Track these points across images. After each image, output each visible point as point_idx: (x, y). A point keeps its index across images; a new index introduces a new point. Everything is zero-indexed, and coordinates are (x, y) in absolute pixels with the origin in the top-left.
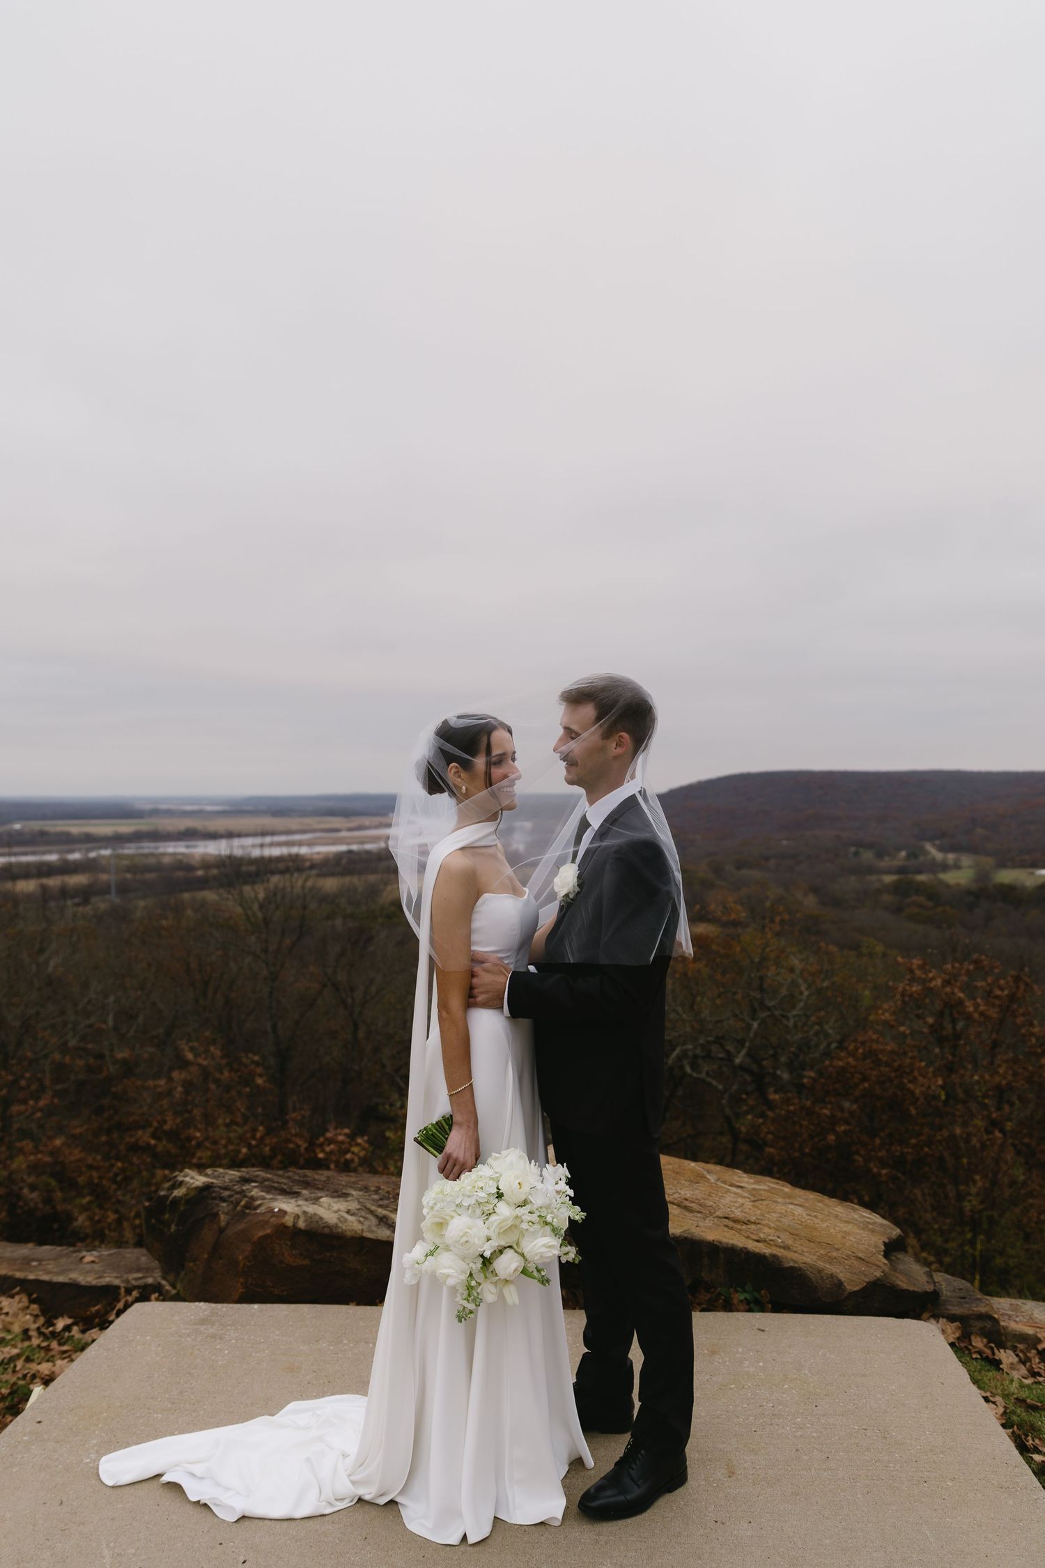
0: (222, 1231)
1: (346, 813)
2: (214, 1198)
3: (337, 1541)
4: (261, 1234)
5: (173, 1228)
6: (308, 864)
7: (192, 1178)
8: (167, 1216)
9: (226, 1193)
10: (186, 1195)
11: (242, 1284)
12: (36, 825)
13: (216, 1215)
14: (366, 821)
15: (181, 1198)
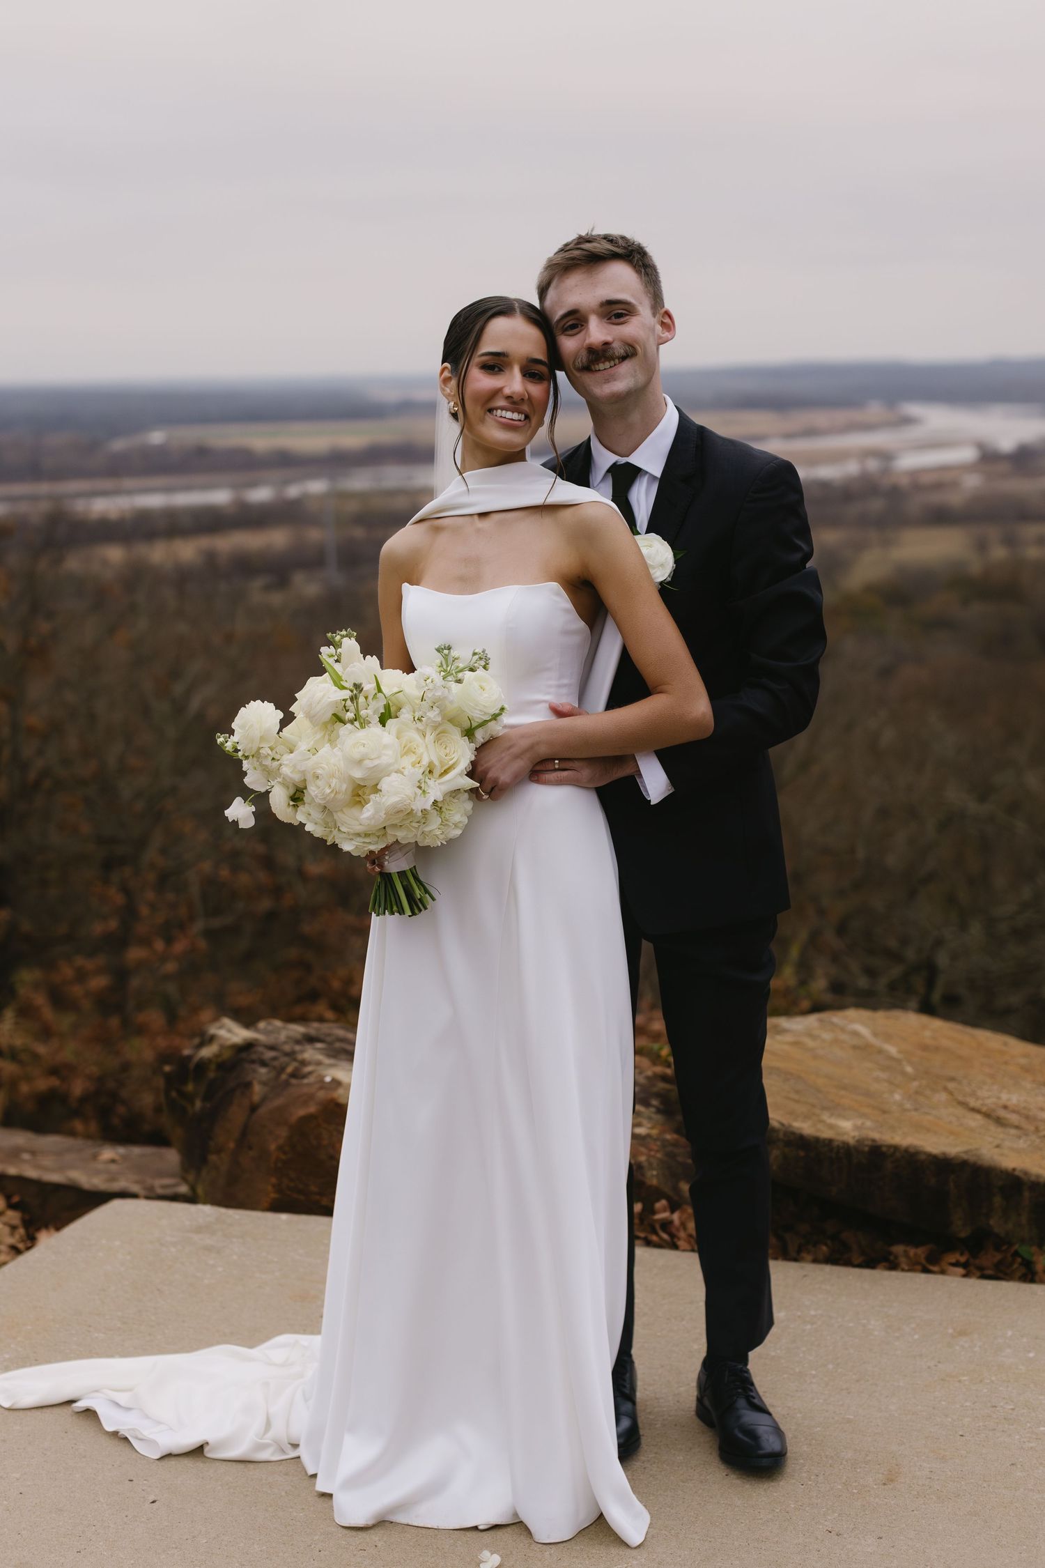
0: (254, 1108)
2: (253, 1062)
3: (283, 1494)
4: (302, 1112)
5: (198, 1104)
7: (230, 1031)
8: (190, 1087)
9: (270, 1054)
10: (217, 1056)
11: (274, 1186)
12: (190, 435)
13: (248, 1085)
15: (210, 1060)
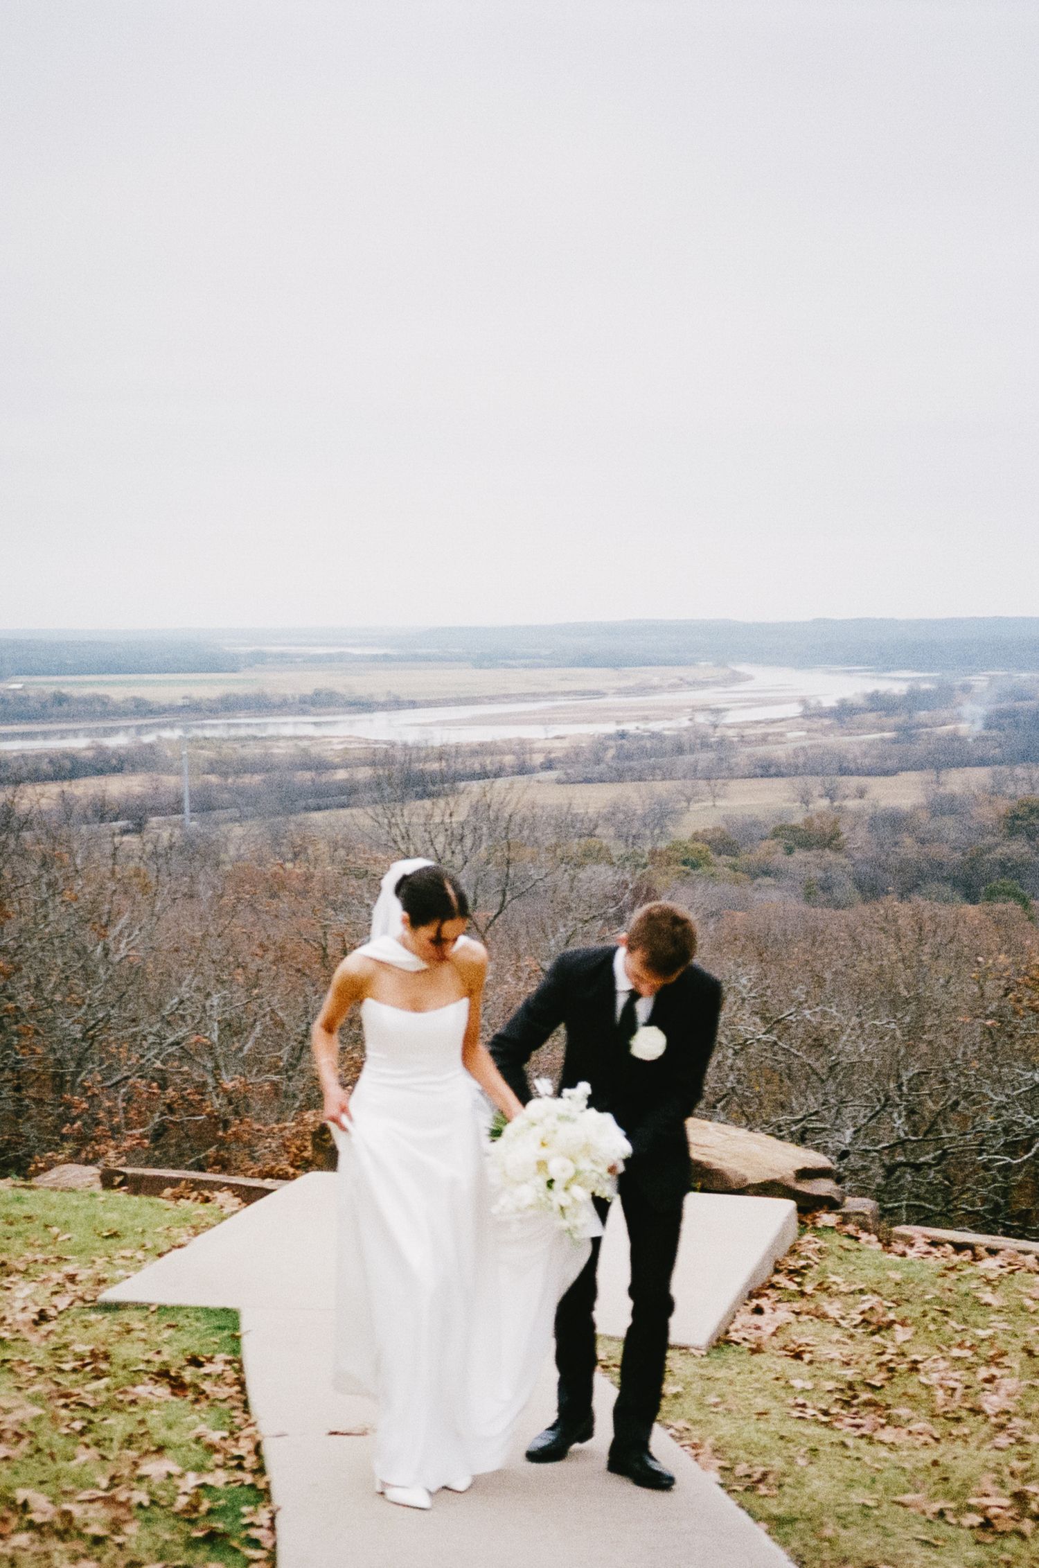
1: (615, 661)
6: (538, 759)
12: (46, 685)
14: (653, 675)
